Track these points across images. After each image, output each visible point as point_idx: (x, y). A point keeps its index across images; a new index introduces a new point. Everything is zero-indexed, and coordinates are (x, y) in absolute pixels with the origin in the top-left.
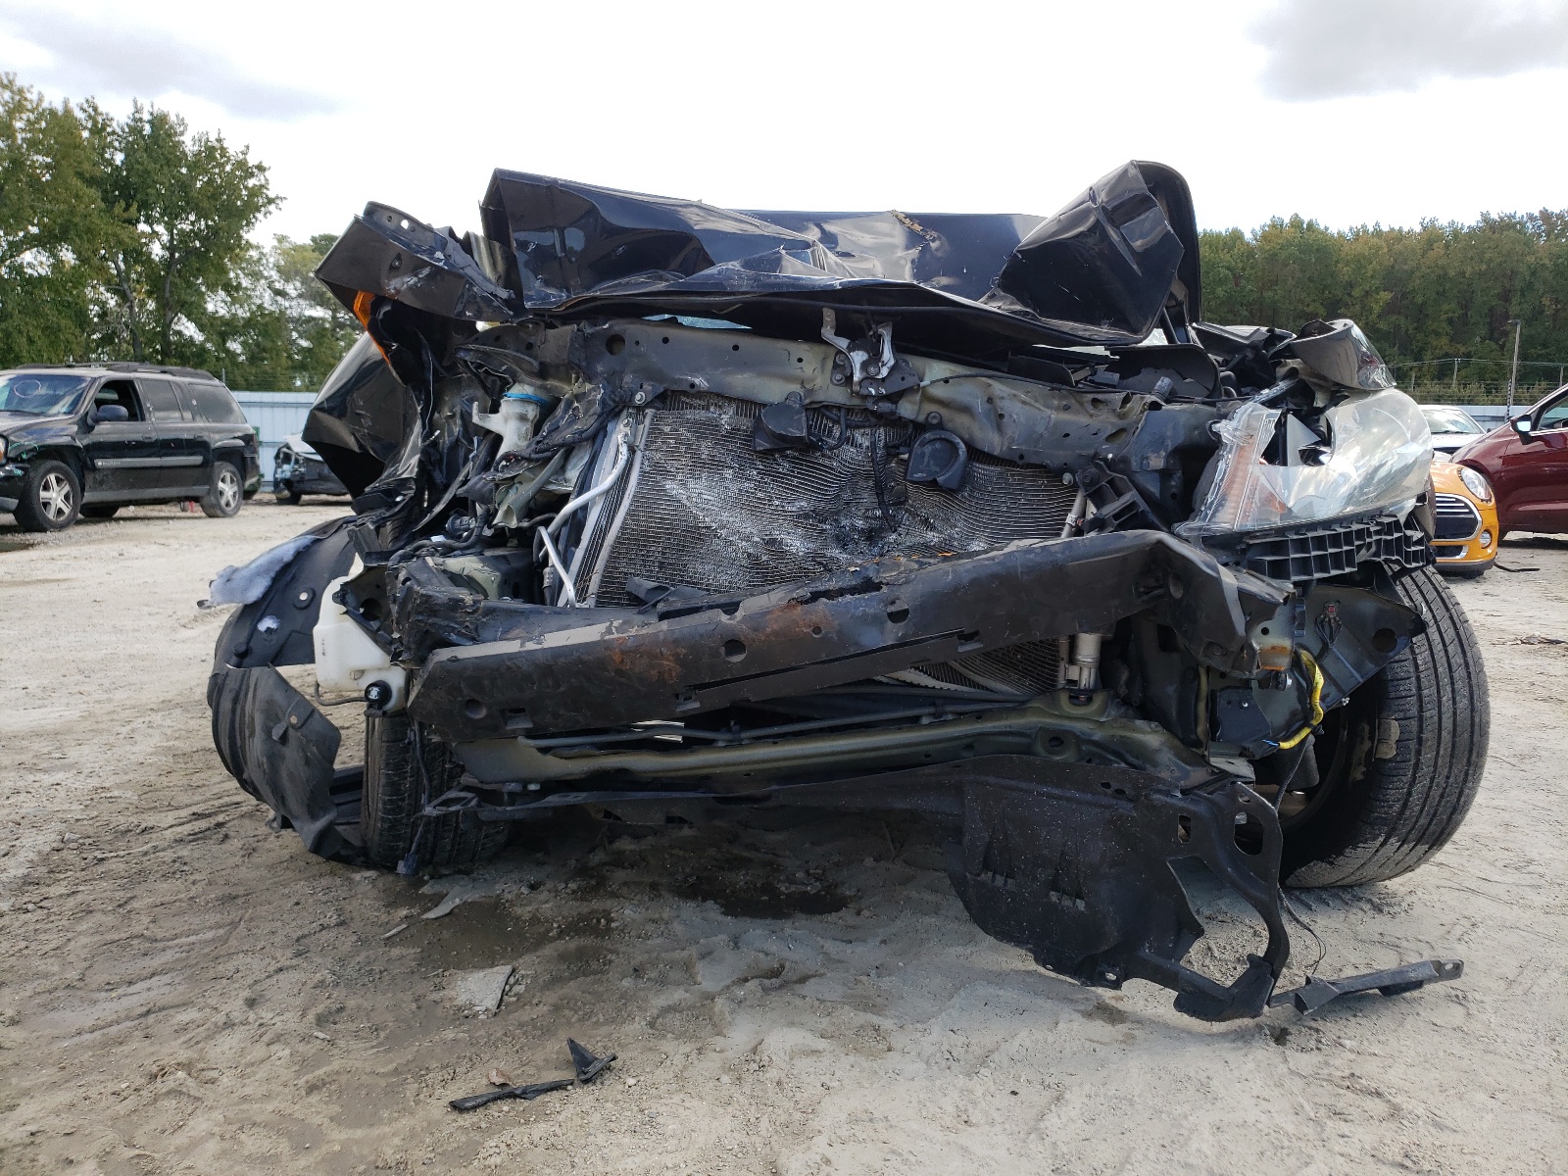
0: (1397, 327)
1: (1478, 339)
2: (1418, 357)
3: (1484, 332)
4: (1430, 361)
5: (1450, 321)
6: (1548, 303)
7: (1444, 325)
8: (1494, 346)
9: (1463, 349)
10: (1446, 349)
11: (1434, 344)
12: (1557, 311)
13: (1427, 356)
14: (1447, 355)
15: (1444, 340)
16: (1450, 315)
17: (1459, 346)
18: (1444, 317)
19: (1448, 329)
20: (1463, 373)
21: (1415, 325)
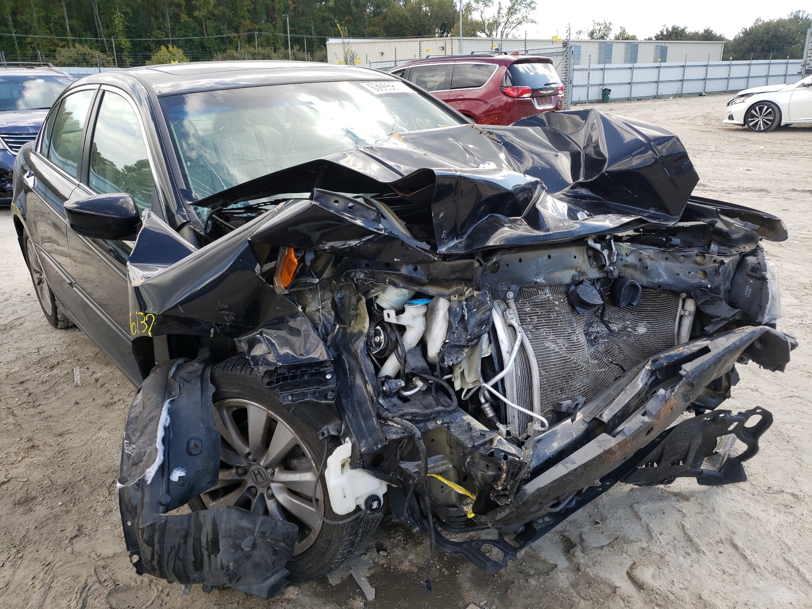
0: (224, 14)
1: (263, 21)
2: (237, 31)
3: (265, 17)
4: (244, 34)
5: (249, 11)
6: (291, 3)
7: (246, 13)
8: (272, 26)
9: (257, 27)
10: (250, 27)
11: (244, 23)
12: (295, 7)
13: (241, 30)
14: (250, 30)
15: (248, 22)
16: (249, 8)
17: (255, 25)
18: (245, 9)
19: (249, 15)
20: (259, 39)
21: (233, 12)
